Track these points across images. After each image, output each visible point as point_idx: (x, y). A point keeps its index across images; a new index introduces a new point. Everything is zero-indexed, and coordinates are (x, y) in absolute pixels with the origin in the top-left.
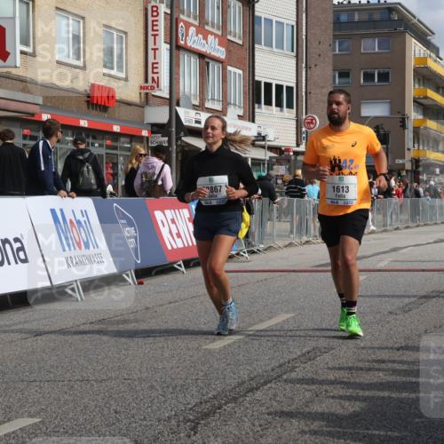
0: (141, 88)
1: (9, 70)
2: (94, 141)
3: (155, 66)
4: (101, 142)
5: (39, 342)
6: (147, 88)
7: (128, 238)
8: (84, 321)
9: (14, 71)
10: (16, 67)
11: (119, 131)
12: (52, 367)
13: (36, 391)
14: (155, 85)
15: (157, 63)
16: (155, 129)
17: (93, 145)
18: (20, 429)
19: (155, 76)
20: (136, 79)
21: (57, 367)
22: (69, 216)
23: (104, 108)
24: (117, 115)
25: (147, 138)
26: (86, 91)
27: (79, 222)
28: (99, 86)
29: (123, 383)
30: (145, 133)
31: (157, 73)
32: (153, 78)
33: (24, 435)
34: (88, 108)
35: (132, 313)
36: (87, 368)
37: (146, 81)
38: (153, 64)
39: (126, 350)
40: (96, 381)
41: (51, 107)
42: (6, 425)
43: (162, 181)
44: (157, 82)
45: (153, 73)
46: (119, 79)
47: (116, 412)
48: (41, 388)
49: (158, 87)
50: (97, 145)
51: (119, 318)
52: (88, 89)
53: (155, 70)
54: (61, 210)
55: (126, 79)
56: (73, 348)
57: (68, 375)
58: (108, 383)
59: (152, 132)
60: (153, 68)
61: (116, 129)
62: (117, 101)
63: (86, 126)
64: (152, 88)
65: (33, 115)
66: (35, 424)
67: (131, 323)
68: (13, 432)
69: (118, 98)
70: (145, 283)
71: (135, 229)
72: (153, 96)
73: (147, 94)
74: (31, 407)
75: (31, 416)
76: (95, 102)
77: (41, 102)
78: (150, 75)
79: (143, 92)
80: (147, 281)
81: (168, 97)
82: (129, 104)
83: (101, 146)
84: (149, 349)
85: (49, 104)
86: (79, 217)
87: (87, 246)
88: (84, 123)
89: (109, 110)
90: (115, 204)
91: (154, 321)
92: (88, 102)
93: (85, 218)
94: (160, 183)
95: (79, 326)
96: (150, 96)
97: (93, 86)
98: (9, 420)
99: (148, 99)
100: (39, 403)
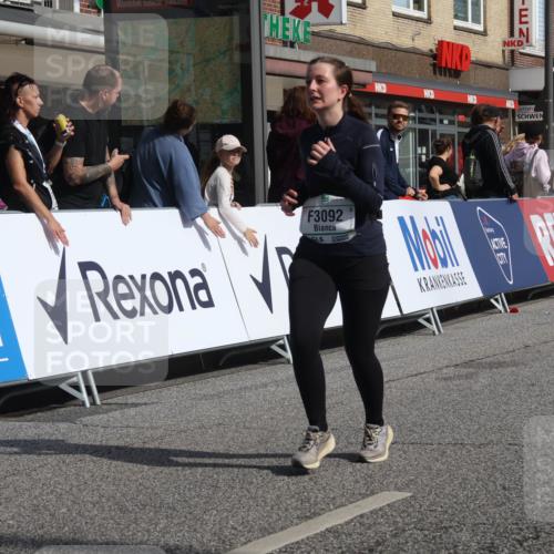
0: (505, 44)
1: (333, 27)
2: (442, 117)
3: (523, 13)
4: (451, 118)
5: (394, 390)
6: (513, 44)
7: (497, 251)
8: (446, 362)
9: (339, 29)
10: (342, 24)
11: (475, 102)
12: (415, 424)
13: (400, 456)
14: (524, 39)
15: (526, 10)
16: (524, 98)
17: (441, 122)
18: (388, 505)
19: (524, 27)
20: (498, 31)
21: (421, 425)
22: (421, 226)
23: (456, 74)
24: (472, 82)
25: (513, 110)
26: (431, 51)
27: (433, 233)
28: (448, 43)
29: (508, 449)
30: (510, 104)
31: (526, 23)
32: (521, 31)
33: (394, 514)
34: (435, 73)
35: (508, 352)
36: (458, 427)
37: (512, 34)
38: (521, 10)
39: (506, 404)
40: (473, 445)
41: (386, 73)
42: (370, 499)
43: (536, 170)
44: (526, 35)
45: (521, 23)
46: (476, 32)
47: (504, 488)
48: (405, 452)
49: (527, 41)
50: (446, 122)
51: (491, 359)
52: (434, 48)
53: (524, 19)
54: (412, 218)
55: (484, 33)
56: (438, 400)
57: (437, 436)
58: (488, 449)
59: (520, 103)
60: (521, 16)
61: (472, 99)
62: (473, 63)
63: (432, 97)
64: (520, 44)
65: (364, 86)
66: (405, 500)
67: (508, 366)
68: (381, 509)
69: (473, 58)
70: (519, 309)
71: (505, 240)
72: (521, 54)
73: (512, 52)
74: (397, 477)
75: (399, 490)
76: (444, 65)
77: (374, 69)
78: (517, 26)
79: (508, 49)
80: (523, 308)
81: (543, 54)
82: (488, 66)
83: (451, 123)
84: (536, 405)
85: (384, 71)
86: (434, 226)
87: (445, 264)
88: (429, 94)
89: (462, 75)
90: (479, 208)
91: (537, 364)
92: (434, 65)
93: (441, 227)
94: (533, 175)
95: (440, 369)
96: (517, 55)
97: (441, 44)
98: (373, 493)
99: (513, 59)
100: (406, 472)
